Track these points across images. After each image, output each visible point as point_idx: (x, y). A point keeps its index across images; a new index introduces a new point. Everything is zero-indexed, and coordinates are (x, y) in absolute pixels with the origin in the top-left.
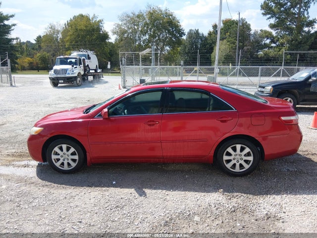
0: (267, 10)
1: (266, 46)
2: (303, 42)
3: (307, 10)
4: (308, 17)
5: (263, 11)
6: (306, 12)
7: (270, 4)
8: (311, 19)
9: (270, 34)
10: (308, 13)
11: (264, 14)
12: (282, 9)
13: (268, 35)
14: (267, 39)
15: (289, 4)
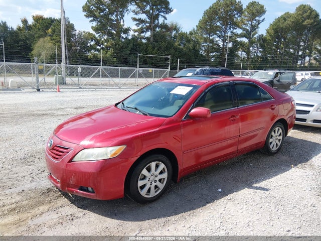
0: (89, 12)
1: (92, 48)
2: (124, 47)
3: (123, 18)
4: (124, 25)
5: (85, 13)
6: (122, 21)
7: (91, 7)
8: (125, 27)
9: (94, 36)
10: (124, 21)
11: (86, 16)
12: (102, 14)
13: (93, 38)
14: (92, 41)
15: (107, 10)
